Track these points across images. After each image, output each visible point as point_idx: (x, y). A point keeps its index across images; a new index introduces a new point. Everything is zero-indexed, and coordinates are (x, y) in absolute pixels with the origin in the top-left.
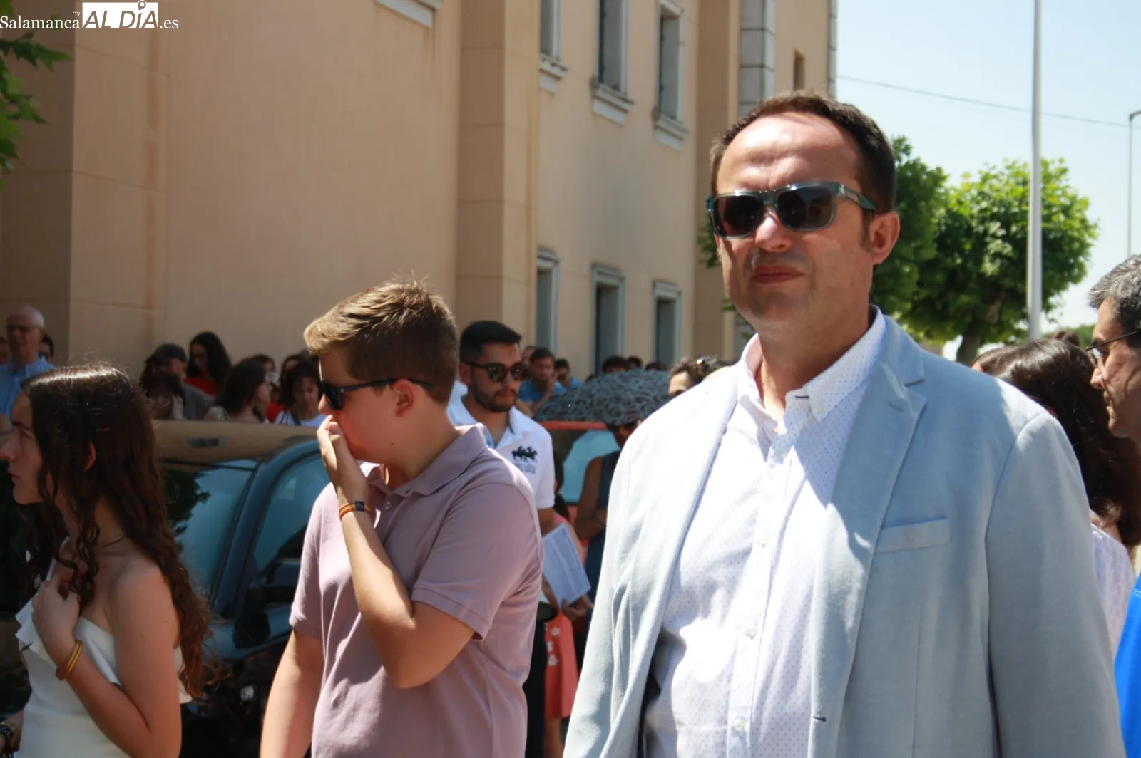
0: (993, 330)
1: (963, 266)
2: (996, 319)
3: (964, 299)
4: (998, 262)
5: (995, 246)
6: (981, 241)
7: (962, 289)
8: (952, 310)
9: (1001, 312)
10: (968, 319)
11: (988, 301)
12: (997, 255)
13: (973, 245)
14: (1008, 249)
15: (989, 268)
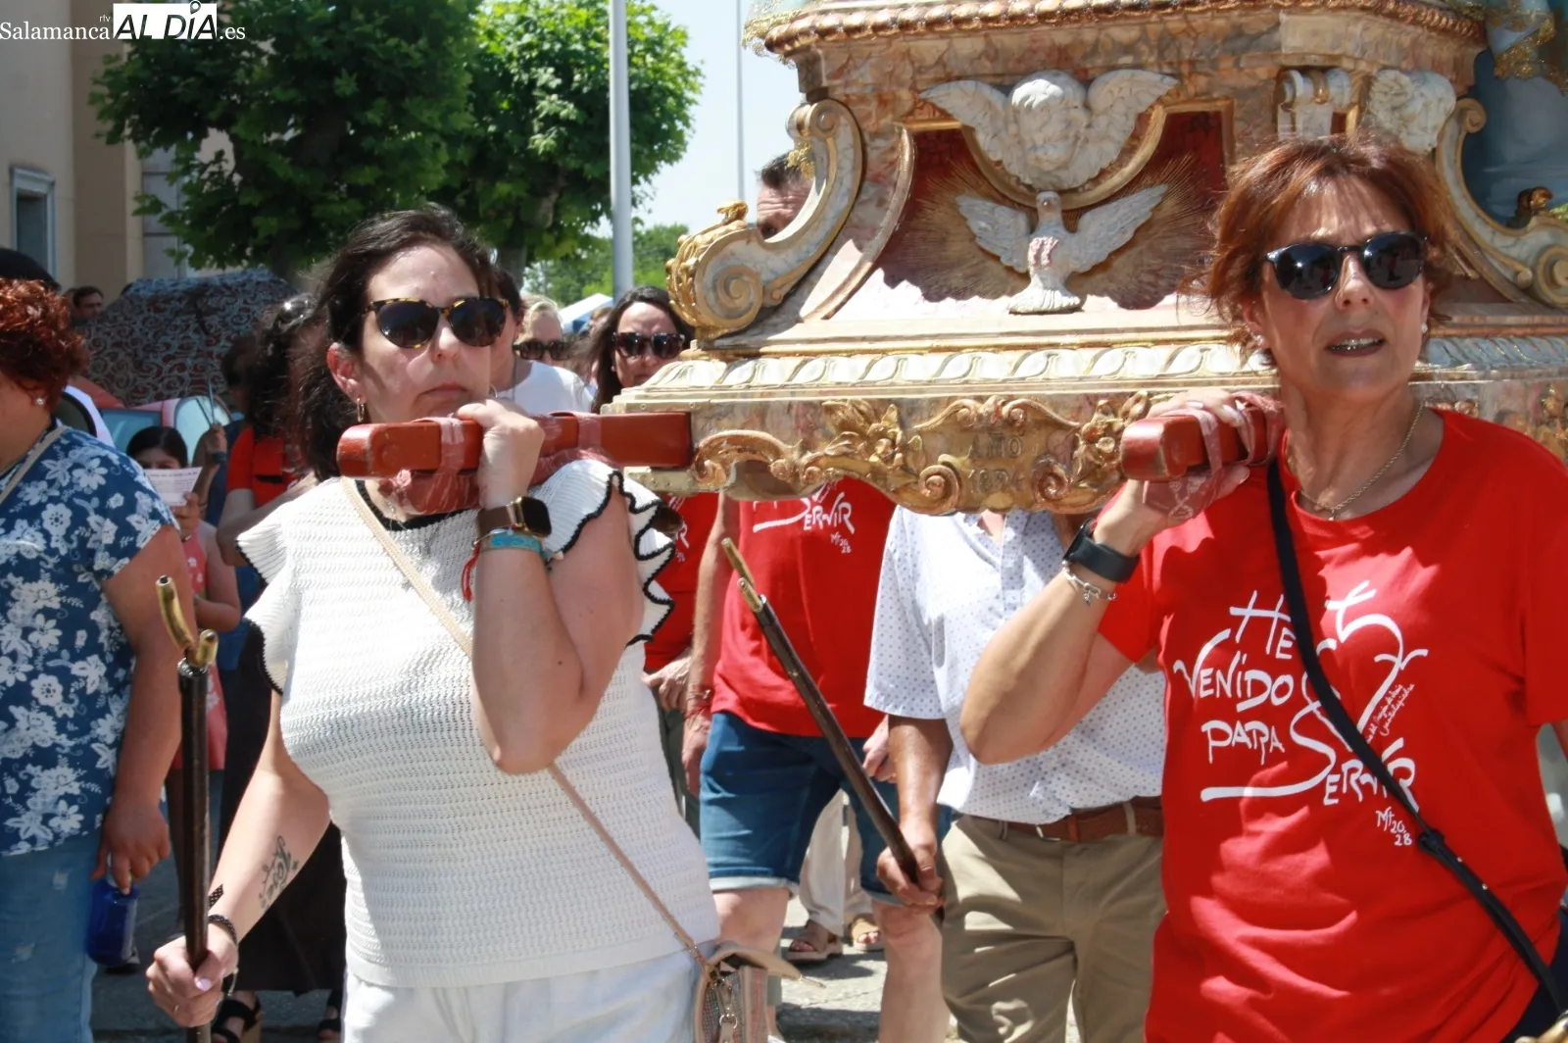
0: (548, 239)
1: (497, 135)
2: (549, 223)
3: (503, 188)
4: (554, 131)
5: (548, 105)
6: (526, 95)
7: (499, 173)
8: (482, 207)
9: (557, 208)
10: (509, 222)
11: (537, 193)
12: (552, 120)
13: (512, 102)
14: (569, 110)
15: (541, 142)
